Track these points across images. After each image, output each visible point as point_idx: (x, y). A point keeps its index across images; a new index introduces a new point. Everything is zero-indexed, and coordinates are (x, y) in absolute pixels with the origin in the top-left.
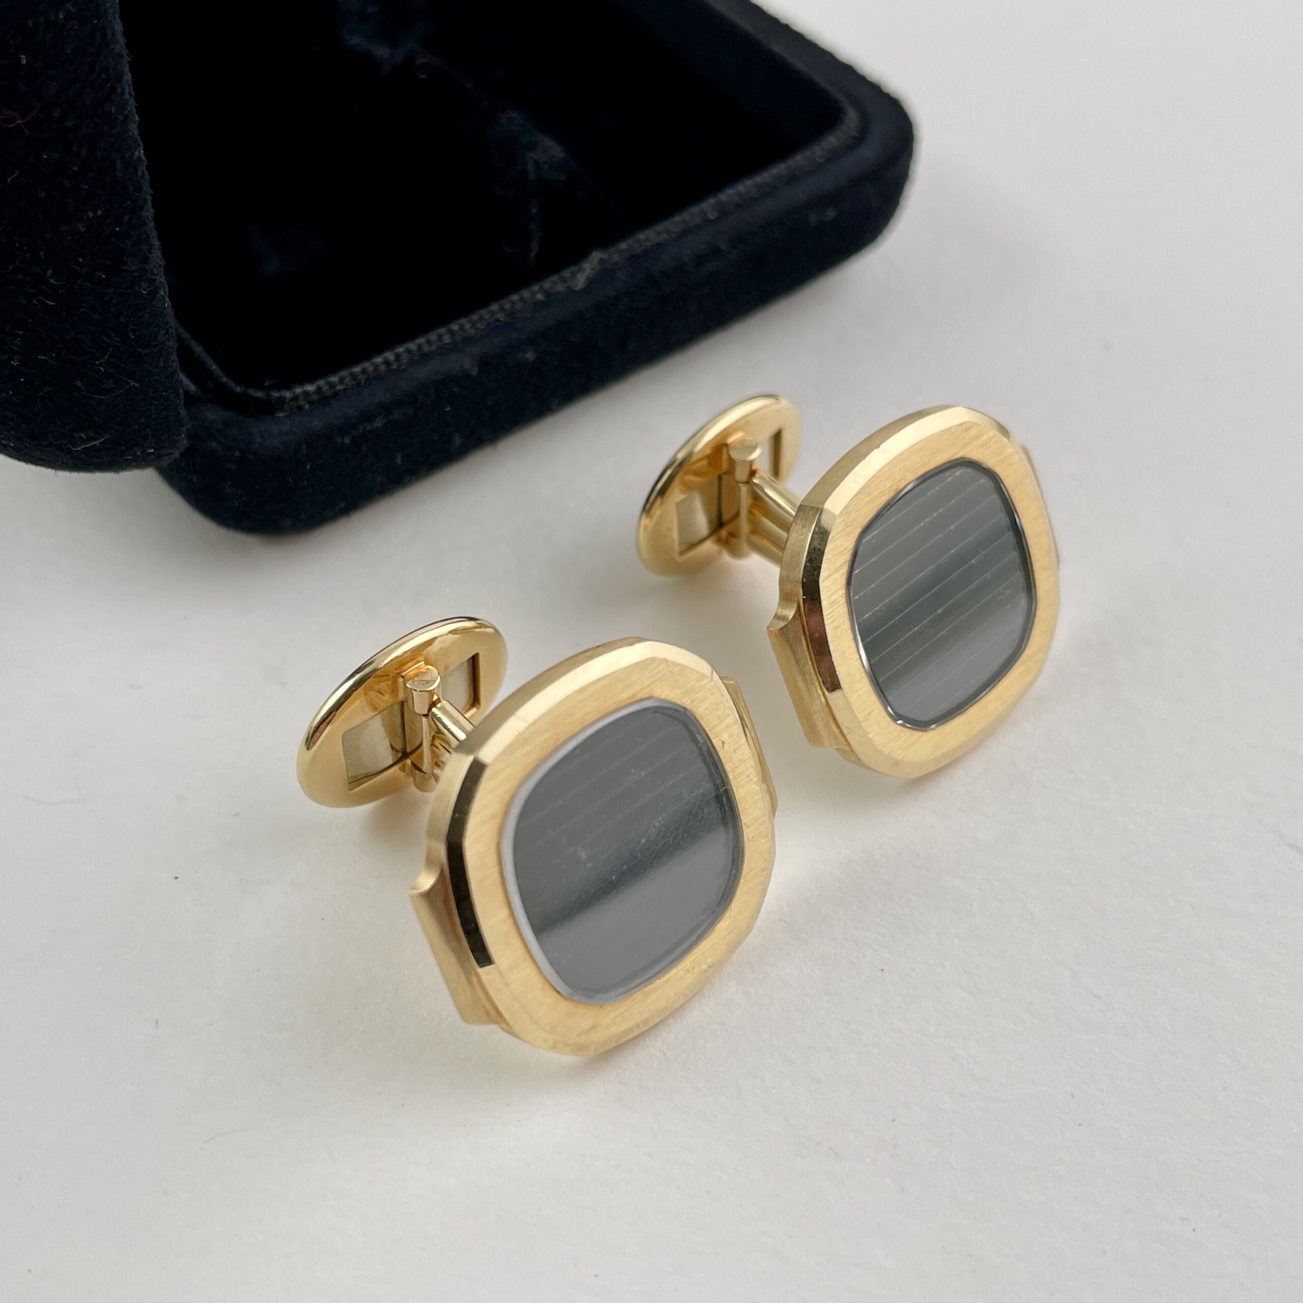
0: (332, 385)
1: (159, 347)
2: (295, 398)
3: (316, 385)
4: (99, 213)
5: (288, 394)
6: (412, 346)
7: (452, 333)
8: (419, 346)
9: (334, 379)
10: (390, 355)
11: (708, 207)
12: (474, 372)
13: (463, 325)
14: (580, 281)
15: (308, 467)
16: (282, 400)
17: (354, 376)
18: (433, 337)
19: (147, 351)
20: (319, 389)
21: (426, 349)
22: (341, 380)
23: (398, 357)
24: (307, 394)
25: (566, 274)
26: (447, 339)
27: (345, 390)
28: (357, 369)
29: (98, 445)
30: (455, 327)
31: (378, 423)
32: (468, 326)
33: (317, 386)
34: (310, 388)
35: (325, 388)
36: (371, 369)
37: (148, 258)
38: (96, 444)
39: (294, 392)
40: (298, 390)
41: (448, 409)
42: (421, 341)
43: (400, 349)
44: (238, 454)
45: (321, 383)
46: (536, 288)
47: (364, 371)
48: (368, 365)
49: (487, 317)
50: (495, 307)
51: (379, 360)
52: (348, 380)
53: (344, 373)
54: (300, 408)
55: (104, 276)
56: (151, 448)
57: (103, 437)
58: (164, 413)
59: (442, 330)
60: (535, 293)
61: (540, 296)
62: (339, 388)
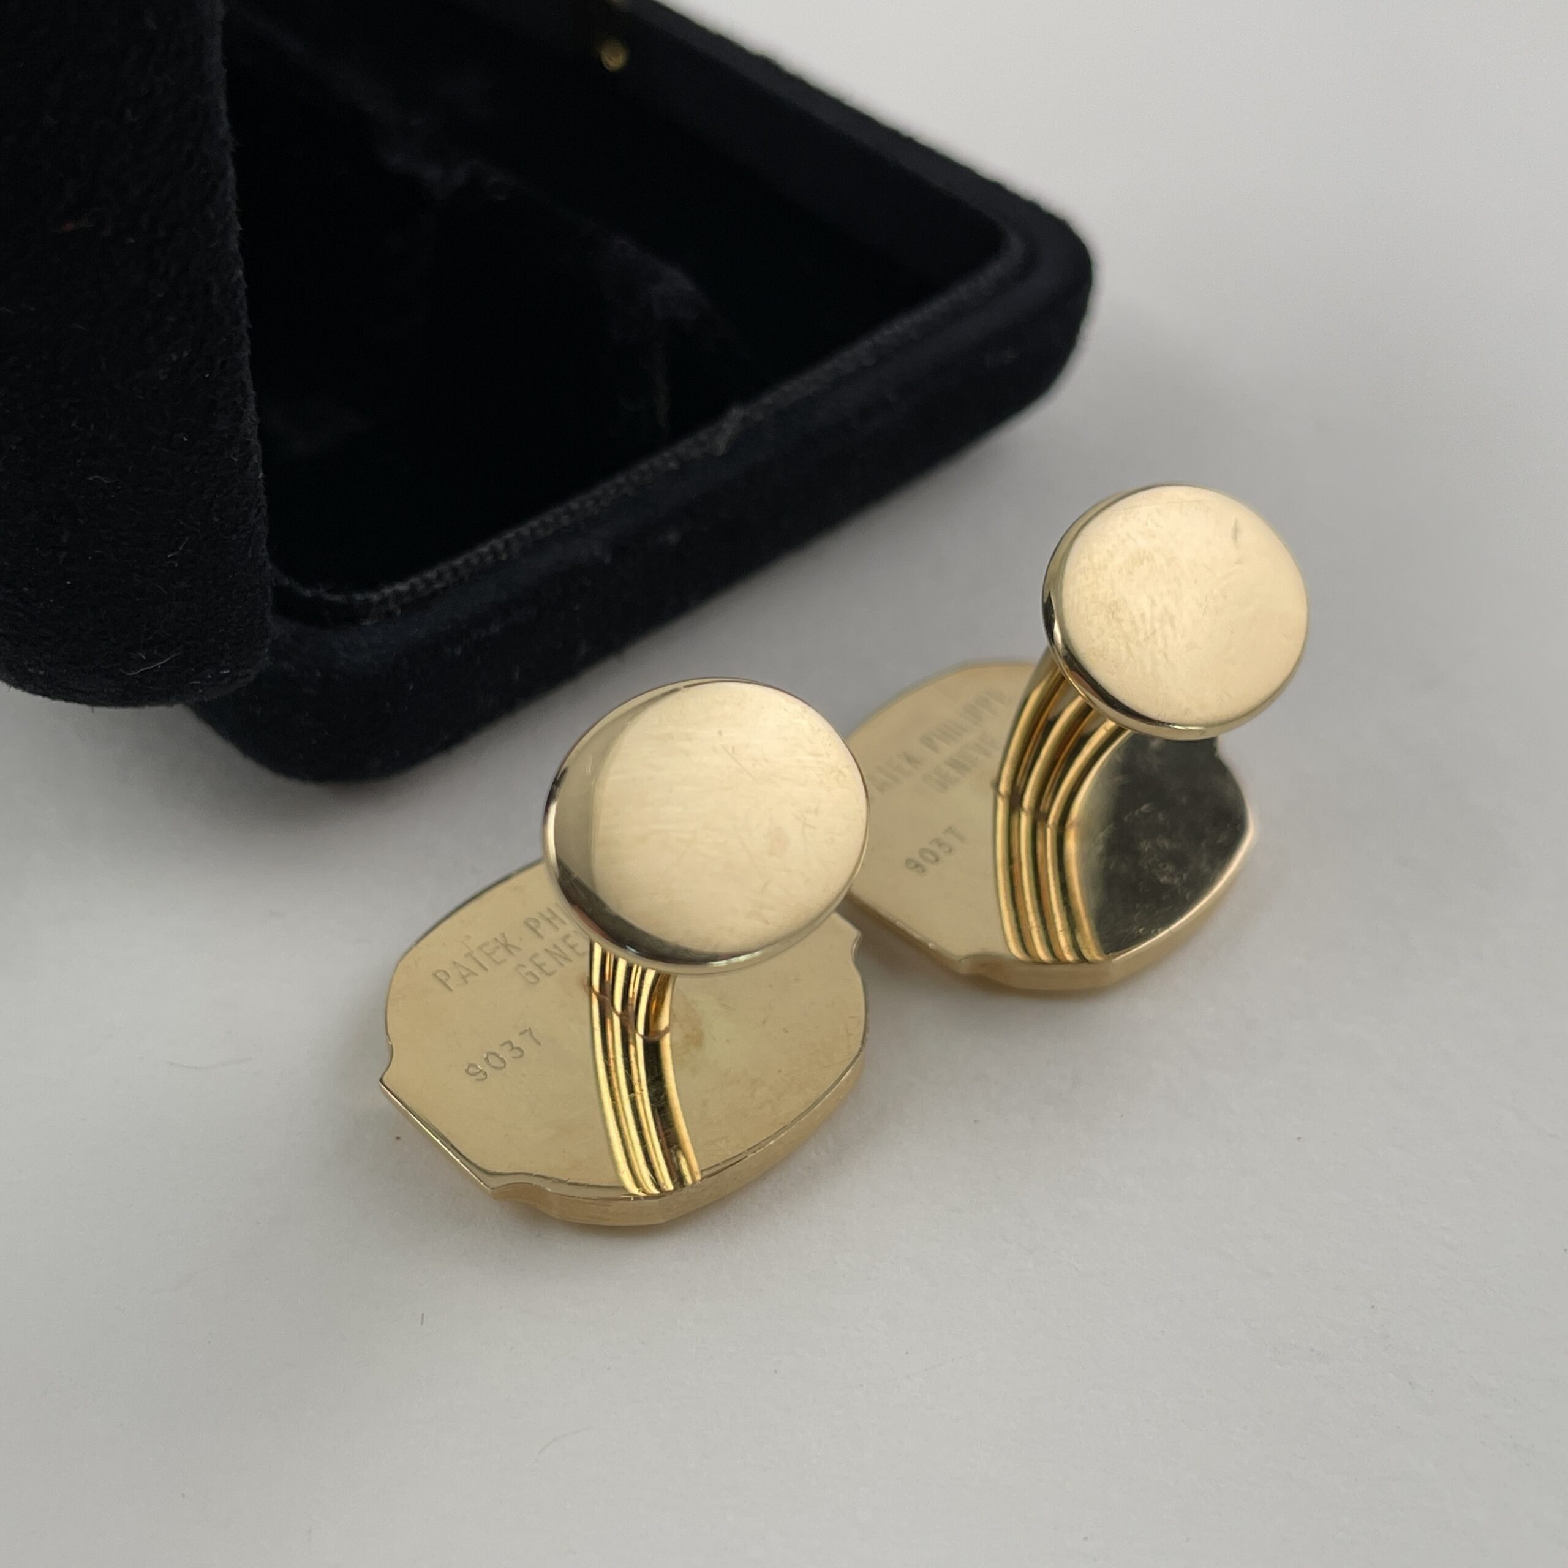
0: (429, 583)
1: (248, 532)
2: (384, 601)
3: (409, 582)
4: (186, 354)
5: (375, 597)
6: (524, 530)
7: (571, 513)
8: (533, 530)
9: (431, 575)
10: (498, 543)
11: (860, 351)
12: (607, 560)
13: (582, 503)
14: (721, 445)
15: (411, 688)
16: (368, 604)
17: (455, 571)
18: (548, 518)
19: (234, 537)
20: (413, 587)
21: (541, 533)
22: (440, 576)
23: (507, 544)
24: (398, 595)
25: (703, 436)
26: (565, 520)
27: (444, 589)
28: (459, 562)
29: (160, 667)
30: (574, 505)
31: (495, 629)
32: (590, 503)
33: (411, 584)
34: (402, 587)
35: (421, 587)
36: (475, 561)
37: (242, 413)
38: (157, 666)
39: (383, 594)
40: (388, 591)
41: (577, 608)
42: (535, 523)
43: (510, 535)
44: (318, 674)
45: (415, 580)
46: (667, 454)
47: (467, 563)
48: (472, 557)
49: (612, 492)
50: (620, 479)
51: (484, 549)
52: (448, 576)
53: (443, 567)
54: (390, 614)
55: (185, 439)
56: (226, 668)
57: (169, 656)
58: (248, 620)
59: (559, 510)
60: (666, 460)
61: (673, 465)
62: (437, 586)
